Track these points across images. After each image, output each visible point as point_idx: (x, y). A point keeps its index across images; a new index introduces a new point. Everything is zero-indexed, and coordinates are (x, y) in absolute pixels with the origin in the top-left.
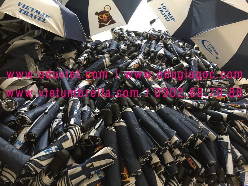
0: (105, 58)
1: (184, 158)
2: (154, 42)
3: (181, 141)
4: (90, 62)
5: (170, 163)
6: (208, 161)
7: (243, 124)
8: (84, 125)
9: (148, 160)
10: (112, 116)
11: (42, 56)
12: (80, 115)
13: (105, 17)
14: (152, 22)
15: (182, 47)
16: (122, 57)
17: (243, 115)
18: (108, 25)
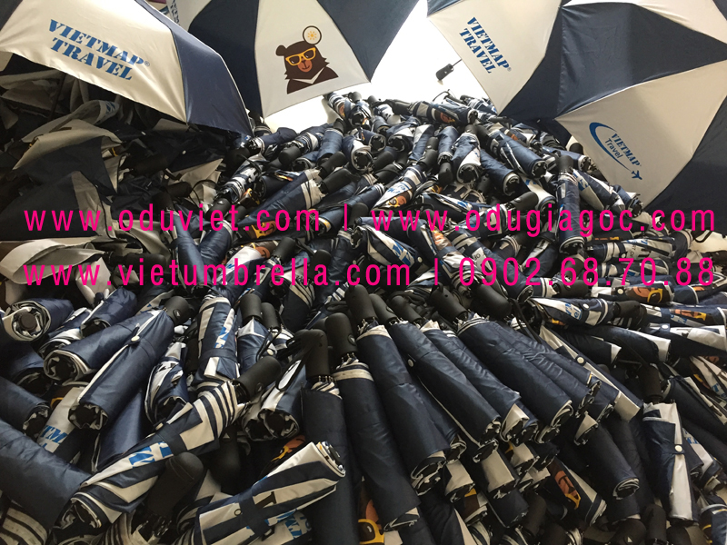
0: (306, 179)
1: (545, 473)
2: (448, 130)
3: (534, 422)
4: (262, 191)
5: (504, 489)
6: (615, 481)
7: (717, 370)
8: (245, 380)
9: (438, 479)
10: (330, 350)
11: (121, 177)
12: (233, 348)
13: (304, 62)
14: (442, 74)
15: (532, 145)
16: (355, 177)
17: (715, 341)
18: (316, 82)
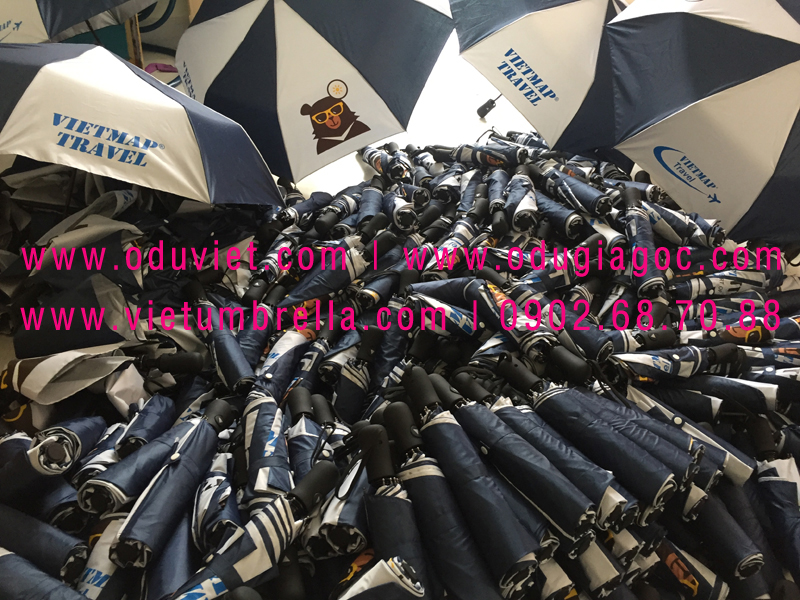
0: (347, 248)
1: (654, 559)
2: (497, 174)
3: (633, 504)
5: (608, 586)
6: (735, 559)
8: (300, 492)
9: (531, 584)
10: (391, 446)
12: (284, 453)
14: (483, 112)
15: (592, 180)
16: (401, 238)
18: (346, 139)
